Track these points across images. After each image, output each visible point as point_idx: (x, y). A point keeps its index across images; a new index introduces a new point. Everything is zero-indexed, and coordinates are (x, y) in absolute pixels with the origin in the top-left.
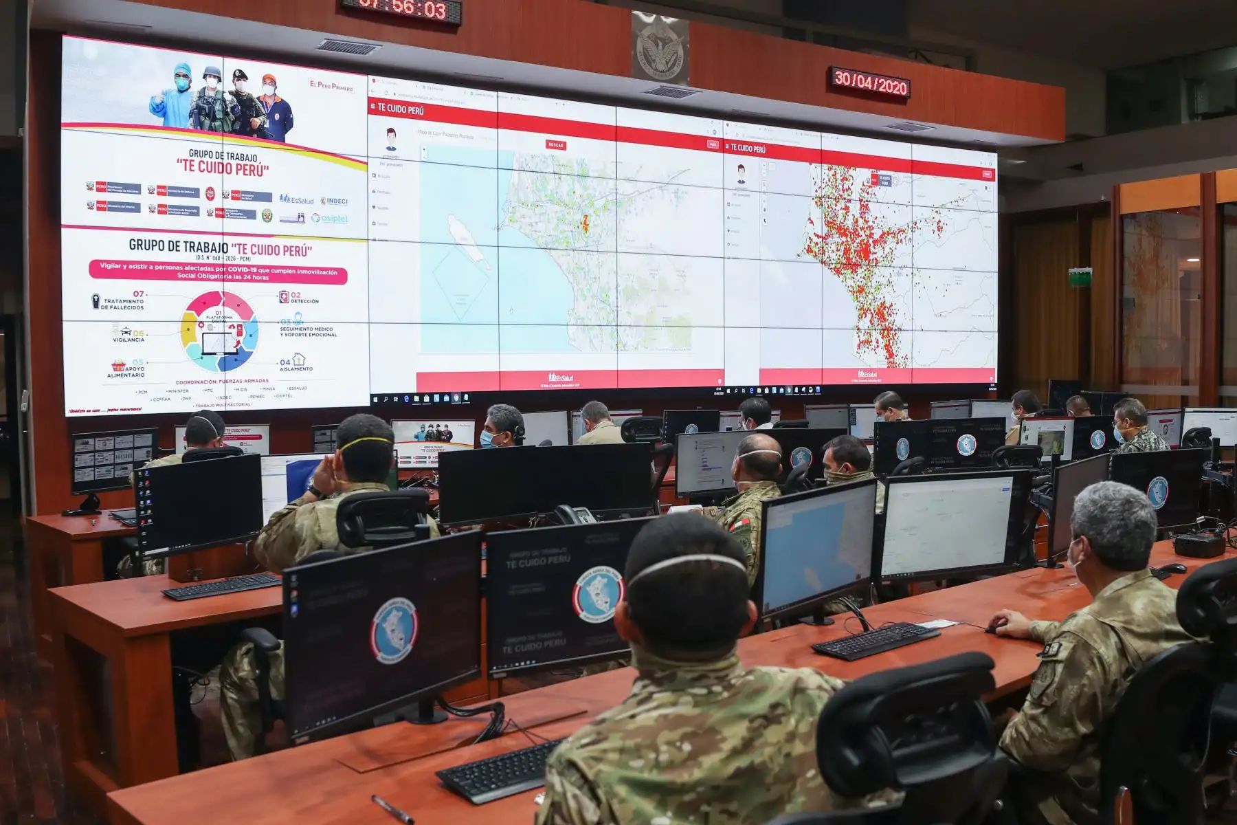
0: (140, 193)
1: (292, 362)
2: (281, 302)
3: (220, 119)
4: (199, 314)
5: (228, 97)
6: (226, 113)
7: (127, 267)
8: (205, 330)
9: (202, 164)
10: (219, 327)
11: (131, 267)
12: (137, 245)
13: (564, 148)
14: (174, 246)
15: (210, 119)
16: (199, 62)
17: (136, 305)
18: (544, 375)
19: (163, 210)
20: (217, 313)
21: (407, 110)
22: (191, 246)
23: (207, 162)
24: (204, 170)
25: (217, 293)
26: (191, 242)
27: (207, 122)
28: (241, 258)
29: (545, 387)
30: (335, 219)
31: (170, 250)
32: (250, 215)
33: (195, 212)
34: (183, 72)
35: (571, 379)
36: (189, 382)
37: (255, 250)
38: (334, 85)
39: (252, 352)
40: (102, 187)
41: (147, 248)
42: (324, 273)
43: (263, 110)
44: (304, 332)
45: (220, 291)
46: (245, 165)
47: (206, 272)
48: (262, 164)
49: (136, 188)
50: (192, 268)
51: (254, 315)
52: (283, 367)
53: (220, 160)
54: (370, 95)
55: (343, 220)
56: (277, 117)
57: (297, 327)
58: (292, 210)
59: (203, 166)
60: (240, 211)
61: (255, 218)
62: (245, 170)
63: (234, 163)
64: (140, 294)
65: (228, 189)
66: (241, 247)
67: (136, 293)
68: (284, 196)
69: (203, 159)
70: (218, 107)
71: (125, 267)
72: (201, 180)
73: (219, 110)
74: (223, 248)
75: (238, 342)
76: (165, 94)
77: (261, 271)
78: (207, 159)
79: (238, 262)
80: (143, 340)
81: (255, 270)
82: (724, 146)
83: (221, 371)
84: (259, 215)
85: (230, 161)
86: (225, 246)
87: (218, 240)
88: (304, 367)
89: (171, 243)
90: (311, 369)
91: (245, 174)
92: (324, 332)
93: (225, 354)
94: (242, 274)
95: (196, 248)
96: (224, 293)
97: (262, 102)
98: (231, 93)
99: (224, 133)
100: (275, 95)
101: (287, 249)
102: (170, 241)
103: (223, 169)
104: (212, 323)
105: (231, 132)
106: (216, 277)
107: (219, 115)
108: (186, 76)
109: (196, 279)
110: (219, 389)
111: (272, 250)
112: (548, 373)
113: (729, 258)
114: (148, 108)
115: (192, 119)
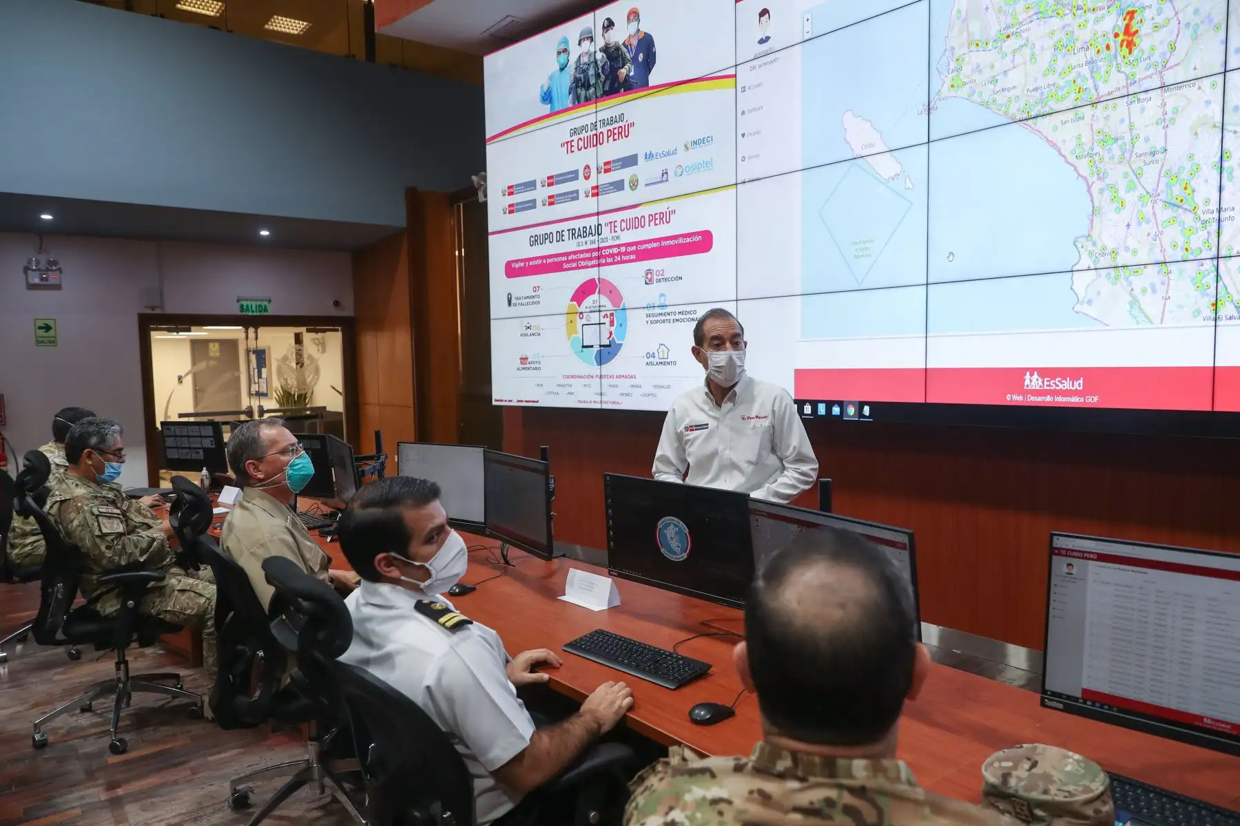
0: (535, 188)
1: (656, 355)
2: (646, 283)
3: (593, 85)
4: (579, 305)
5: (599, 56)
6: (597, 76)
7: (529, 264)
8: (584, 321)
9: (580, 141)
10: (595, 318)
11: (531, 263)
12: (535, 241)
14: (561, 236)
15: (584, 88)
18: (1013, 375)
19: (551, 200)
20: (594, 302)
22: (573, 233)
23: (584, 138)
24: (581, 148)
25: (592, 281)
26: (572, 230)
27: (583, 93)
28: (613, 238)
29: (1016, 399)
30: (698, 167)
31: (557, 241)
32: (620, 186)
33: (575, 196)
34: (563, 47)
35: (1078, 385)
36: (573, 377)
37: (624, 225)
39: (622, 344)
40: (511, 190)
41: (542, 242)
42: (688, 240)
43: (628, 55)
44: (668, 317)
45: (596, 277)
46: (614, 129)
47: (584, 259)
48: (629, 122)
49: (531, 185)
50: (574, 257)
51: (623, 302)
52: (649, 361)
53: (594, 132)
55: (707, 164)
56: (641, 57)
57: (663, 311)
58: (656, 169)
59: (581, 144)
60: (611, 184)
61: (623, 189)
62: (614, 135)
63: (604, 130)
65: (601, 162)
66: (613, 225)
67: (536, 289)
68: (648, 153)
69: (581, 136)
70: (591, 72)
71: (527, 264)
72: (578, 160)
73: (592, 75)
74: (599, 229)
75: (611, 333)
76: (551, 78)
77: (630, 249)
78: (584, 135)
79: (610, 243)
81: (623, 249)
83: (598, 365)
84: (626, 185)
85: (602, 130)
86: (600, 227)
87: (592, 221)
88: (668, 360)
89: (558, 234)
90: (675, 363)
91: (614, 140)
92: (688, 316)
93: (601, 346)
94: (613, 255)
95: (576, 235)
96: (599, 279)
97: (626, 47)
98: (601, 50)
99: (597, 100)
100: (638, 30)
101: (652, 218)
102: (557, 232)
103: (596, 141)
104: (589, 314)
105: (602, 96)
106: (593, 262)
107: (592, 81)
108: (565, 50)
109: (578, 268)
110: (595, 384)
111: (637, 223)
112: (1022, 371)
114: (538, 99)
115: (571, 95)
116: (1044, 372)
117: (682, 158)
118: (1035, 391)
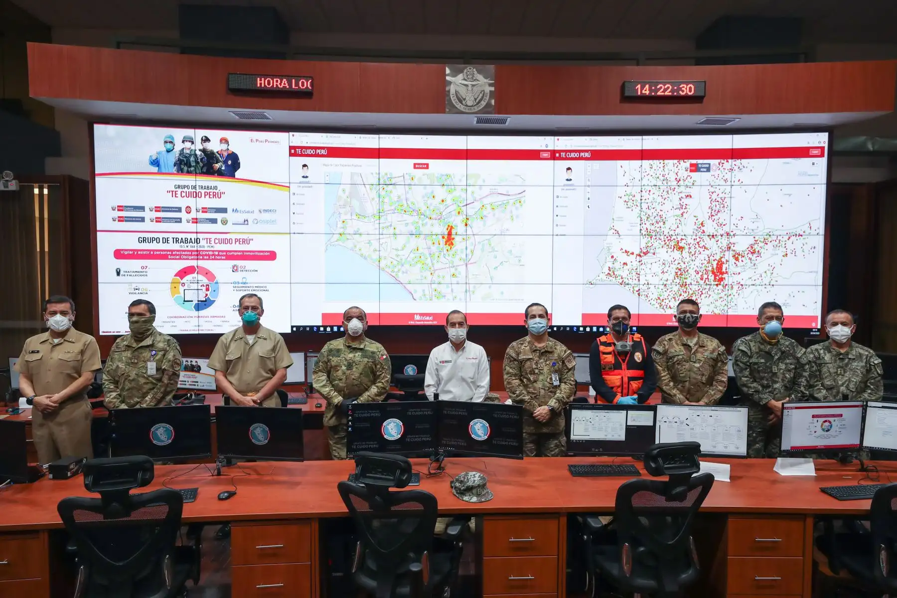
0: (144, 211)
2: (233, 271)
3: (194, 166)
4: (182, 279)
5: (198, 153)
6: (197, 162)
7: (137, 253)
8: (186, 287)
9: (183, 193)
10: (195, 286)
11: (139, 253)
12: (143, 240)
13: (427, 168)
14: (166, 241)
15: (187, 166)
17: (142, 274)
18: (411, 316)
19: (158, 220)
20: (193, 278)
21: (315, 152)
22: (177, 240)
23: (186, 192)
24: (184, 196)
25: (193, 267)
26: (176, 238)
27: (186, 168)
28: (208, 246)
29: (412, 323)
30: (267, 222)
31: (163, 243)
32: (214, 221)
33: (179, 220)
34: (169, 140)
35: (431, 318)
36: (175, 317)
37: (217, 241)
38: (266, 141)
39: (215, 301)
40: (121, 208)
41: (149, 241)
42: (261, 254)
43: (220, 158)
44: (248, 289)
45: (195, 265)
46: (210, 192)
47: (186, 255)
48: (221, 191)
49: (142, 208)
50: (177, 253)
51: (216, 280)
52: (235, 309)
53: (194, 190)
54: (291, 145)
55: (273, 222)
56: (230, 162)
57: (244, 285)
58: (240, 218)
59: (184, 194)
60: (207, 219)
61: (216, 223)
62: (210, 195)
63: (203, 191)
64: (145, 267)
65: (200, 207)
66: (208, 240)
67: (143, 267)
68: (235, 209)
69: (183, 190)
70: (192, 159)
71: (136, 253)
72: (181, 202)
73: (193, 161)
74: (197, 241)
75: (207, 295)
76: (158, 153)
77: (221, 253)
78: (186, 190)
79: (206, 249)
80: (147, 293)
81: (217, 253)
82: (554, 155)
83: (196, 311)
84: (219, 221)
85: (200, 190)
86: (198, 240)
87: (194, 236)
89: (164, 239)
91: (210, 197)
92: (261, 289)
93: (198, 301)
94: (209, 255)
95: (179, 241)
96: (197, 266)
97: (220, 155)
98: (200, 150)
99: (196, 174)
100: (228, 149)
101: (237, 240)
102: (163, 238)
103: (196, 195)
104: (190, 284)
105: (200, 174)
106: (192, 257)
107: (193, 164)
108: (171, 142)
109: (180, 259)
110: (194, 321)
111: (229, 241)
112: (414, 314)
113: (557, 235)
114: (148, 162)
115: (175, 167)
116: (421, 315)
117: (256, 215)
118: (418, 321)
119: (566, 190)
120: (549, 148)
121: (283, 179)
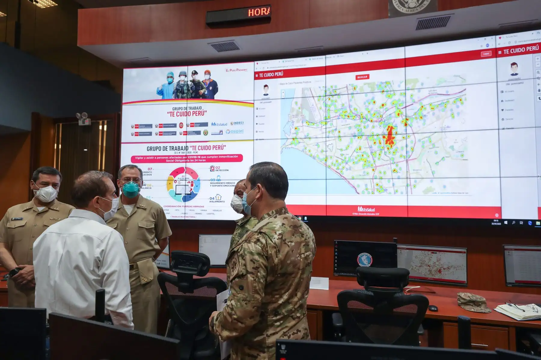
0: (152, 128)
1: (215, 198)
2: (211, 171)
3: (186, 93)
4: (175, 177)
5: (189, 83)
6: (188, 90)
7: (146, 158)
8: (177, 184)
9: (178, 113)
10: (183, 183)
11: (147, 158)
12: (150, 149)
13: (368, 78)
14: (165, 149)
15: (181, 93)
16: (177, 70)
17: (149, 173)
18: (355, 207)
19: (161, 134)
20: (183, 176)
21: (274, 75)
22: (172, 148)
23: (180, 112)
24: (179, 116)
26: (172, 147)
27: (180, 95)
28: (194, 152)
29: (356, 214)
30: (237, 132)
31: (163, 150)
32: (198, 133)
33: (174, 133)
34: (171, 75)
35: (374, 210)
36: (169, 206)
37: (200, 148)
38: (237, 70)
39: (197, 194)
40: (137, 126)
41: (154, 150)
42: (232, 157)
43: (204, 86)
44: (221, 184)
45: (184, 167)
46: (196, 111)
47: (178, 159)
48: (204, 110)
49: (150, 126)
50: (173, 158)
51: (198, 177)
52: (211, 200)
53: (186, 111)
54: (255, 71)
55: (241, 131)
56: (211, 88)
57: (218, 182)
58: (217, 129)
59: (178, 114)
60: (194, 132)
61: (200, 134)
62: (196, 113)
63: (191, 111)
64: (150, 169)
65: (189, 123)
66: (194, 147)
67: (149, 169)
68: (213, 123)
69: (178, 111)
70: (185, 88)
71: (145, 158)
72: (176, 120)
73: (185, 89)
74: (186, 148)
75: (191, 189)
76: (163, 86)
77: (202, 157)
78: (180, 111)
79: (192, 154)
80: (151, 188)
81: (200, 157)
82: (496, 53)
83: (184, 202)
84: (202, 133)
85: (190, 110)
86: (187, 147)
87: (184, 145)
88: (221, 201)
89: (164, 148)
90: (224, 202)
91: (196, 115)
93: (185, 194)
94: (194, 159)
95: (174, 149)
96: (186, 168)
97: (204, 83)
98: (191, 81)
99: (187, 99)
100: (210, 79)
101: (214, 147)
102: (163, 147)
103: (187, 114)
104: (180, 181)
105: (191, 98)
106: (183, 161)
107: (186, 91)
108: (172, 77)
109: (174, 162)
110: (182, 210)
111: (208, 148)
113: (504, 129)
114: (156, 92)
115: (174, 95)
116: (364, 207)
117: (229, 127)
118: (361, 212)
119: (512, 84)
120: (491, 47)
121: (249, 97)
